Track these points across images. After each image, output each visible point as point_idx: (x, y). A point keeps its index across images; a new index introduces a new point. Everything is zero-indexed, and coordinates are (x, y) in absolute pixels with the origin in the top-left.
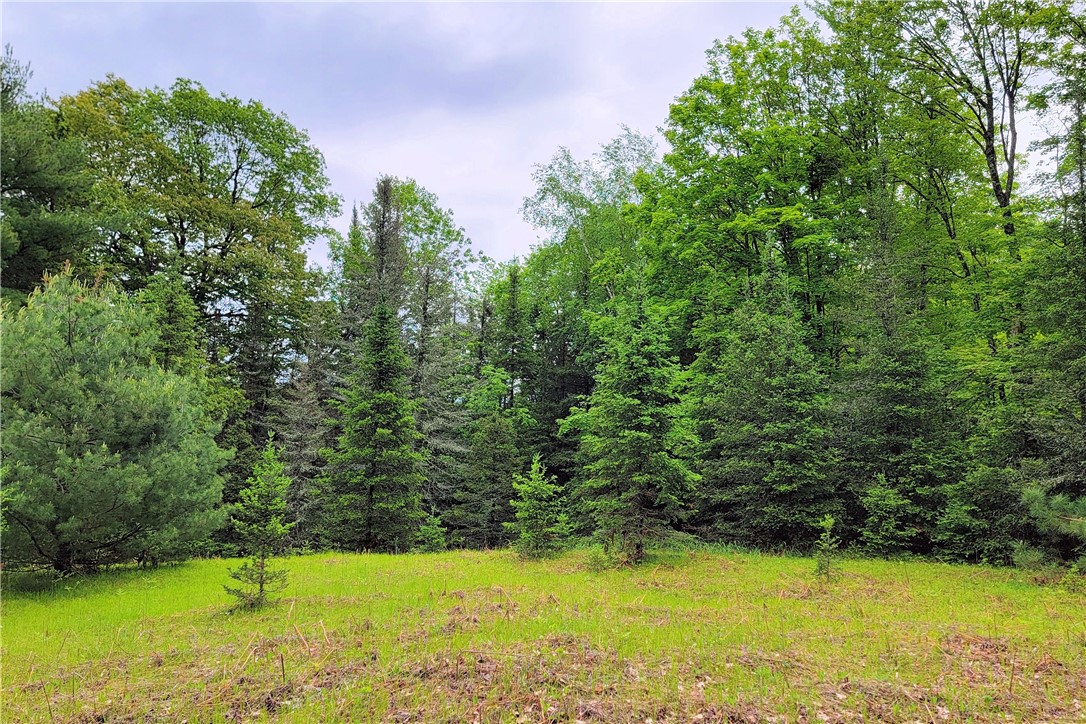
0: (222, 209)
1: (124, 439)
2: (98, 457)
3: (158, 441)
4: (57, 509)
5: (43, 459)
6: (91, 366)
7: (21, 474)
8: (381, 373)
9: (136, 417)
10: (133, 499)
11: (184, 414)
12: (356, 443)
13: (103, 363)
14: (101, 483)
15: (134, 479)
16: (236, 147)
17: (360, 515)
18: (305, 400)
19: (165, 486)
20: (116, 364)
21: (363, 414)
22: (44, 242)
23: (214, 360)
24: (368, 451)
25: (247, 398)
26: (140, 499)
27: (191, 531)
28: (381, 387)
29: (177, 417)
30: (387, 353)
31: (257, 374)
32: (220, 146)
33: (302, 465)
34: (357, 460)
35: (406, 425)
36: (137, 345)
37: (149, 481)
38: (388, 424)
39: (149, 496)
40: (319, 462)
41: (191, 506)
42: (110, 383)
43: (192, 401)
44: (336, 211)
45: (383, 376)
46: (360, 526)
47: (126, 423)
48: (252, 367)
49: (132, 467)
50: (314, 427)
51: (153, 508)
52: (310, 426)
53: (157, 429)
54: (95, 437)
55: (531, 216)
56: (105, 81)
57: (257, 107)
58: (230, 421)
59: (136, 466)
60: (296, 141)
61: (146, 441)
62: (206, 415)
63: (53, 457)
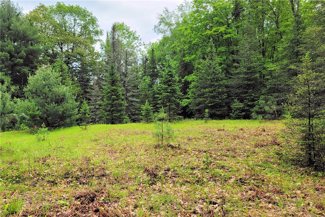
0: (71, 38)
1: (57, 101)
2: (53, 105)
3: (64, 101)
4: (47, 115)
5: (43, 106)
6: (49, 86)
7: (39, 109)
8: (113, 82)
9: (59, 96)
10: (61, 113)
11: (68, 94)
12: (108, 100)
13: (51, 85)
14: (54, 110)
15: (60, 109)
16: (73, 19)
17: (110, 117)
18: (96, 89)
19: (66, 110)
20: (54, 85)
21: (109, 92)
22: (31, 54)
23: (73, 80)
24: (110, 102)
25: (82, 90)
26: (62, 113)
27: (72, 120)
28: (113, 85)
29: (67, 96)
30: (114, 77)
31: (84, 83)
32: (69, 19)
33: (96, 106)
34: (108, 104)
35: (119, 95)
36: (57, 81)
37: (63, 109)
38: (115, 95)
39: (63, 112)
40: (100, 105)
41: (72, 114)
42: (53, 89)
43: (69, 92)
44: (102, 34)
45: (113, 83)
46: (110, 120)
47: (57, 98)
48: (82, 81)
49: (59, 107)
50: (98, 96)
51: (64, 115)
52: (97, 96)
53: (63, 99)
54: (52, 101)
55: (157, 31)
56: (39, 5)
57: (78, 7)
58: (78, 96)
59: (60, 106)
60: (89, 16)
61: (61, 101)
62: (72, 95)
63: (45, 105)
